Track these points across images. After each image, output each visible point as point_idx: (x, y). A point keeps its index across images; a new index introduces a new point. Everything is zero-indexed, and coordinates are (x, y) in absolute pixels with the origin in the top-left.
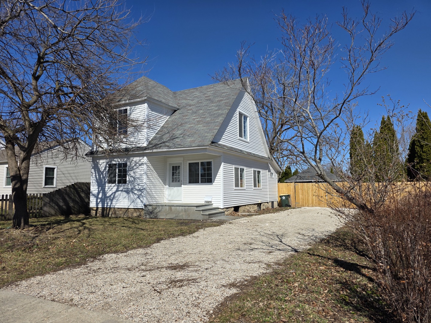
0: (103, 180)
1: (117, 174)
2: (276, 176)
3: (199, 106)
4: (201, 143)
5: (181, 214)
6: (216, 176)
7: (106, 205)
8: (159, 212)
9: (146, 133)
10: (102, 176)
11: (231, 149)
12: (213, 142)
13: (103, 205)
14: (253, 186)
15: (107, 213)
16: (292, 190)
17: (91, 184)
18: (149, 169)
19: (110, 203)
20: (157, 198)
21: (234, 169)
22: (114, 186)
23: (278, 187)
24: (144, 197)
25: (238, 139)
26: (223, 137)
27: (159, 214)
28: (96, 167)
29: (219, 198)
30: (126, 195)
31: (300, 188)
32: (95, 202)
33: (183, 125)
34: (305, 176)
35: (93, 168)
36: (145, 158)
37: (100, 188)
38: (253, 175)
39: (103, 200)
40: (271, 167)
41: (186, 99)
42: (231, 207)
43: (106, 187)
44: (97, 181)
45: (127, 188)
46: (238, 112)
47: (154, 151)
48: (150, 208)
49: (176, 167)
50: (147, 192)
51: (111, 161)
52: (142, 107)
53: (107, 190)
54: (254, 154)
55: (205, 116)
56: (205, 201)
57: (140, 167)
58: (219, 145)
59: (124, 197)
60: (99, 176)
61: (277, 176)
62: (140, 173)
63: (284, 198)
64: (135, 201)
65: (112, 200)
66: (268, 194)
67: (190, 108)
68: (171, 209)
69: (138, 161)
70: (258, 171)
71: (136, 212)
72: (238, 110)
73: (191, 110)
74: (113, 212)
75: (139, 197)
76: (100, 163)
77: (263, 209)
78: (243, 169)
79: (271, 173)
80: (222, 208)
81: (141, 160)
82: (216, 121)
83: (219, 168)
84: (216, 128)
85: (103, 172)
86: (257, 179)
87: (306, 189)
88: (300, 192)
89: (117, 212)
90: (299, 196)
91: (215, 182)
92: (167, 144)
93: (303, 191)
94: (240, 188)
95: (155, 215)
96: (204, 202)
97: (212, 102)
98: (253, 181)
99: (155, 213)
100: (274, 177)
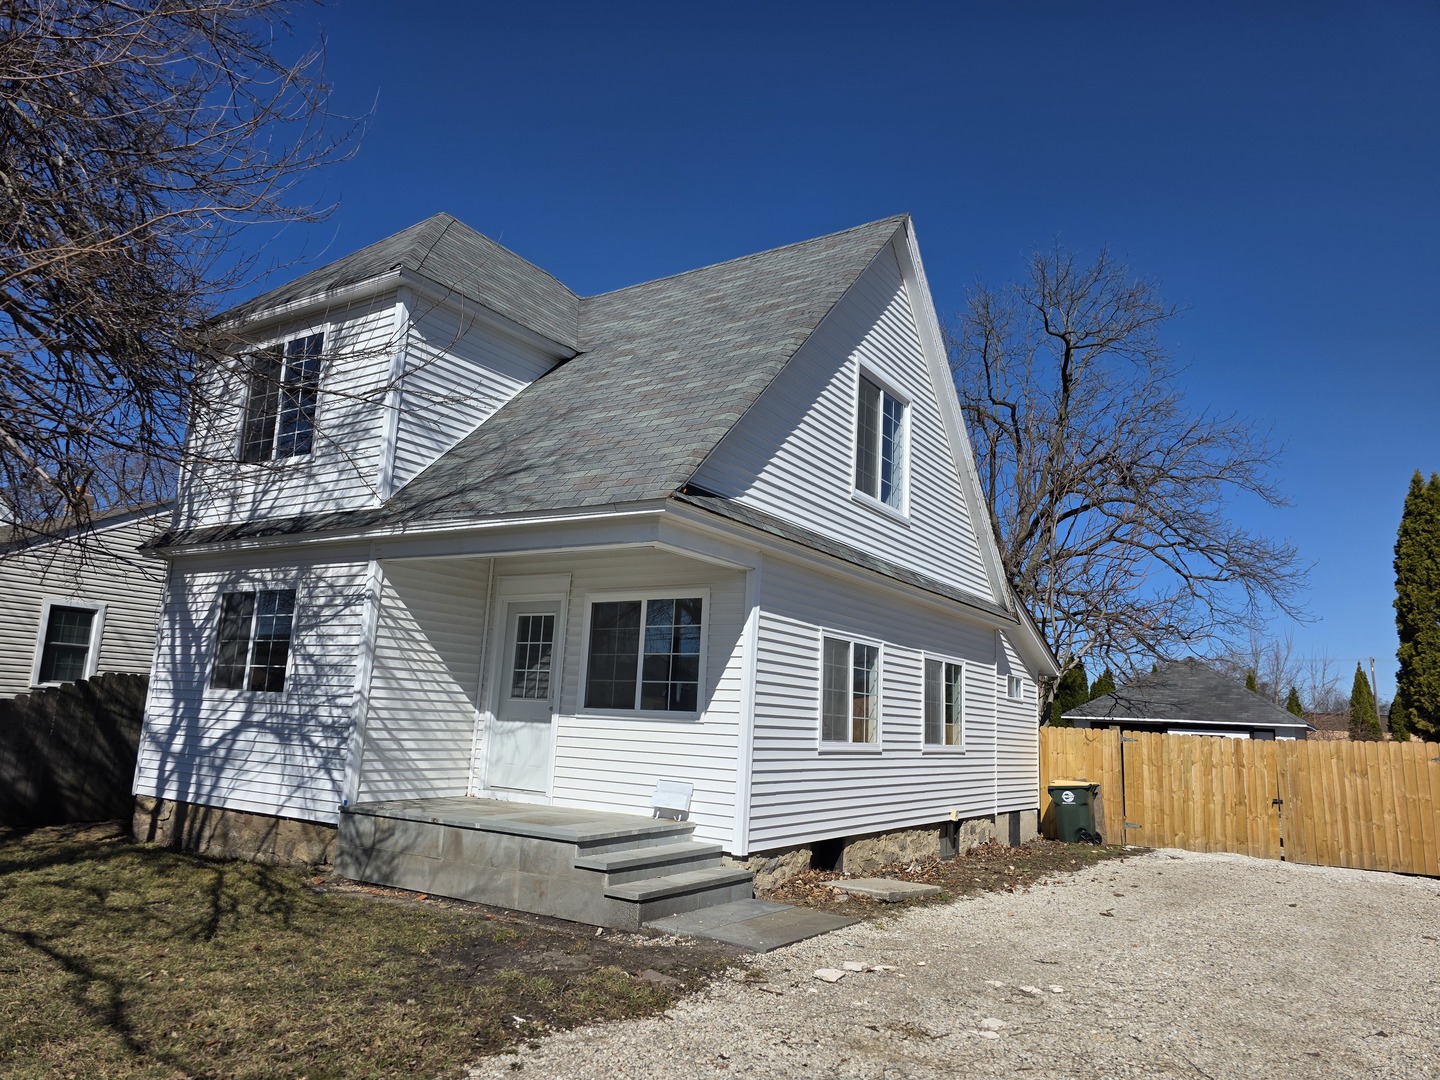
0: (197, 669)
1: (251, 645)
2: (1030, 695)
3: (670, 338)
4: (626, 489)
5: (502, 879)
6: (718, 678)
7: (192, 789)
8: (404, 851)
9: (385, 445)
10: (193, 650)
11: (808, 541)
12: (691, 489)
13: (182, 791)
14: (922, 738)
15: (194, 833)
16: (1106, 766)
17: (152, 685)
18: (390, 623)
19: (208, 782)
20: (429, 774)
21: (820, 645)
22: (234, 701)
23: (1043, 744)
24: (350, 765)
25: (849, 497)
26: (763, 475)
27: (402, 863)
28: (177, 606)
29: (729, 799)
30: (273, 749)
31: (1145, 758)
32: (155, 774)
33: (576, 414)
34: (1147, 698)
35: (165, 612)
36: (373, 567)
37: (182, 705)
38: (922, 681)
39: (185, 765)
40: (1011, 655)
41: (623, 316)
42: (798, 848)
43: (205, 705)
44: (173, 672)
45: (285, 716)
46: (856, 369)
47: (415, 529)
48: (366, 825)
49: (537, 620)
50: (367, 739)
51: (235, 582)
52: (381, 323)
53: (208, 719)
54: (932, 582)
55: (684, 372)
56: (657, 809)
57: (347, 611)
58: (739, 508)
59: (266, 758)
60: (186, 647)
61: (1037, 696)
62: (343, 640)
63: (1069, 798)
64: (308, 785)
65: (218, 771)
66: (996, 761)
67: (628, 347)
68: (458, 841)
69: (342, 581)
70: (949, 666)
71: (309, 841)
72: (856, 358)
73: (630, 352)
74: (218, 831)
75: (326, 767)
76: (195, 589)
77: (969, 852)
78: (873, 652)
79: (1011, 679)
80: (739, 854)
81: (356, 576)
82: (731, 388)
83: (738, 634)
84: (723, 417)
85: (202, 628)
86: (944, 704)
87: (1177, 762)
88: (1146, 774)
89: (233, 834)
90: (1139, 794)
91: (712, 706)
92: (473, 497)
93: (1159, 769)
94: (849, 745)
95: (385, 869)
96: (651, 813)
97: (734, 317)
98: (922, 713)
99: (386, 857)
100: (1022, 699)
